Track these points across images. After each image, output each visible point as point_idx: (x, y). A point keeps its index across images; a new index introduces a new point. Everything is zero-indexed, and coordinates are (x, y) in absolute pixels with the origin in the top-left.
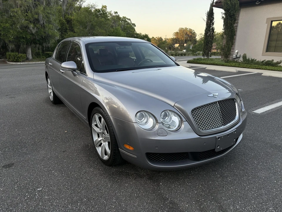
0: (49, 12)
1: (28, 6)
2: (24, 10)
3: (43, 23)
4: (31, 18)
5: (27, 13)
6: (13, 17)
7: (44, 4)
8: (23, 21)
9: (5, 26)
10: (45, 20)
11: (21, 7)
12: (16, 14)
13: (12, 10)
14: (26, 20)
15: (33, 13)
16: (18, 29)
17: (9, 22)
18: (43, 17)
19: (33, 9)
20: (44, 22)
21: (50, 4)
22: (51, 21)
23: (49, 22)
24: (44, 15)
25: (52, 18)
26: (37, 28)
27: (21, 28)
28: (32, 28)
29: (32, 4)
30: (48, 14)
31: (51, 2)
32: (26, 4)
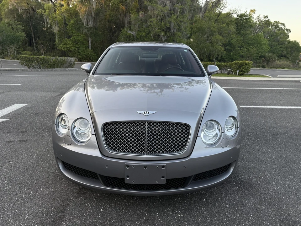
0: (182, 20)
1: (163, 16)
2: (160, 20)
3: (174, 32)
4: (163, 27)
5: (161, 22)
6: (149, 27)
7: (178, 13)
8: (156, 30)
9: (142, 35)
10: (176, 28)
11: (157, 17)
12: (151, 24)
13: (150, 20)
14: (159, 29)
15: (167, 21)
16: (151, 37)
17: (146, 31)
18: (175, 25)
19: (167, 18)
20: (175, 30)
21: (184, 12)
22: (181, 29)
23: (180, 30)
24: (175, 23)
25: (183, 26)
26: (167, 36)
27: (154, 37)
28: (162, 36)
29: (167, 14)
30: (180, 22)
31: (186, 11)
32: (161, 14)
